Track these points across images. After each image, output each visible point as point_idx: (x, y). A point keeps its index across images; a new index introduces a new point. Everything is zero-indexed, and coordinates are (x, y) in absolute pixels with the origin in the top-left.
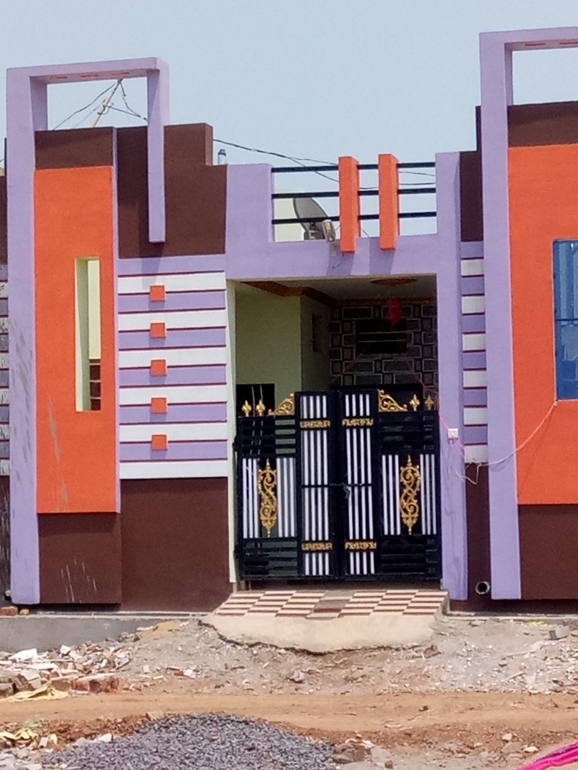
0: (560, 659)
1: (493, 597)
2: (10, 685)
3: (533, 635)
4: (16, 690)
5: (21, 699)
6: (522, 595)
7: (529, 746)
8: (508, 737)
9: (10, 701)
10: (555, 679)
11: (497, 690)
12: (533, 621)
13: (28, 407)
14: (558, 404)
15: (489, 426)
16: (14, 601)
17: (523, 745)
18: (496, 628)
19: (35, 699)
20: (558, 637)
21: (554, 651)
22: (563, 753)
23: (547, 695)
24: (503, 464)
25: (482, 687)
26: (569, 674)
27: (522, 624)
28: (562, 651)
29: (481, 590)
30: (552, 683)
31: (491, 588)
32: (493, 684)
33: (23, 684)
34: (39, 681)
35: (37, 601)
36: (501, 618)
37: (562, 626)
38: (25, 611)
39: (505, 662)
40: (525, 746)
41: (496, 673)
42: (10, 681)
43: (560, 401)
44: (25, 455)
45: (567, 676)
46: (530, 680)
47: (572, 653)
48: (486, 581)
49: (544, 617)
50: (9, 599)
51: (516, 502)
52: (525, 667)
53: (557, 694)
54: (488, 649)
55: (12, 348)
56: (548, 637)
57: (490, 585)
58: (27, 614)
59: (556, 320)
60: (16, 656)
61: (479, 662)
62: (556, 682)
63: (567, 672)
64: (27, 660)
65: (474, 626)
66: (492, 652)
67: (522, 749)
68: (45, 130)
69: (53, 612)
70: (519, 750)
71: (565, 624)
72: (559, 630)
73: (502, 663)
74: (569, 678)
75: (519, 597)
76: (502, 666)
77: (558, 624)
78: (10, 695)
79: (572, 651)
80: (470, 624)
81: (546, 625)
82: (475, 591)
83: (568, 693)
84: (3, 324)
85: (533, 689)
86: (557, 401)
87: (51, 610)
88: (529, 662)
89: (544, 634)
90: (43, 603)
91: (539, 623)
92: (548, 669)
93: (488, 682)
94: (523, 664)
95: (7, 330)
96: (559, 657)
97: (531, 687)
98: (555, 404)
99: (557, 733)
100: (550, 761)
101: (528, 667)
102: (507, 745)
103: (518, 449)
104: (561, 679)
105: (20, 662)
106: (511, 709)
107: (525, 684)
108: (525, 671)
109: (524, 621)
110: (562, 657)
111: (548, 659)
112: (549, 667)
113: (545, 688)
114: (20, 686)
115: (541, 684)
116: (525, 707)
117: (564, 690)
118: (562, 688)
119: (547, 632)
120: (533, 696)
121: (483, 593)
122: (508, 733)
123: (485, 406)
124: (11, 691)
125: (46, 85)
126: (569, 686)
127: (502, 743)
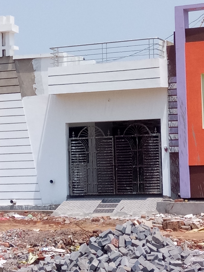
2: (190, 227)
4: (192, 229)
5: (195, 231)
9: (191, 232)
13: (185, 128)
16: (181, 197)
19: (200, 232)
33: (194, 226)
34: (200, 225)
35: (190, 197)
38: (187, 201)
42: (189, 225)
44: (184, 146)
50: (179, 196)
55: (178, 106)
58: (187, 202)
60: (185, 216)
64: (190, 218)
68: (188, 28)
69: (195, 201)
78: (190, 230)
84: (175, 98)
87: (195, 200)
90: (192, 197)
95: (176, 100)
105: (188, 219)
114: (193, 227)
124: (190, 229)
125: (188, 12)
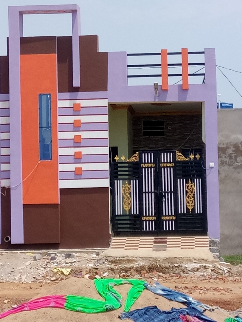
0: (37, 268)
1: (12, 243)
3: (27, 258)
6: (24, 242)
7: (14, 305)
8: (6, 301)
10: (34, 277)
11: (9, 282)
12: (28, 253)
14: (40, 162)
15: (11, 171)
17: (12, 305)
18: (12, 256)
20: (37, 259)
21: (35, 265)
22: (18, 308)
23: (30, 283)
24: (17, 187)
25: (3, 281)
26: (40, 275)
27: (23, 254)
28: (38, 265)
29: (7, 240)
30: (33, 278)
31: (11, 239)
32: (7, 279)
36: (14, 252)
37: (40, 255)
39: (14, 270)
40: (13, 305)
41: (10, 275)
43: (41, 161)
45: (39, 276)
46: (24, 277)
47: (42, 266)
48: (9, 236)
49: (33, 251)
51: (22, 203)
52: (22, 272)
53: (34, 283)
54: (7, 264)
56: (33, 259)
57: (11, 237)
59: (40, 127)
61: (3, 270)
62: (34, 278)
63: (39, 274)
65: (3, 255)
66: (8, 266)
67: (11, 306)
70: (9, 307)
71: (41, 254)
72: (38, 256)
73: (12, 270)
74: (40, 276)
75: (23, 243)
76: (12, 272)
77: (38, 254)
79: (42, 265)
80: (1, 254)
81: (33, 254)
82: (4, 240)
83: (39, 282)
85: (24, 281)
86: (40, 161)
88: (24, 270)
89: (31, 258)
91: (30, 253)
92: (32, 273)
93: (5, 279)
94: (21, 271)
96: (37, 267)
97: (24, 280)
98: (39, 162)
99: (27, 299)
100: (12, 312)
101: (23, 272)
102: (5, 305)
103: (23, 181)
104: (37, 277)
106: (11, 289)
107: (21, 279)
108: (22, 274)
109: (24, 253)
110: (38, 268)
111: (32, 269)
112: (32, 272)
113: (29, 281)
115: (28, 279)
116: (17, 289)
117: (38, 281)
118: (36, 281)
119: (33, 257)
120: (23, 284)
121: (7, 241)
122: (7, 300)
123: (9, 163)
126: (40, 279)
127: (3, 304)
